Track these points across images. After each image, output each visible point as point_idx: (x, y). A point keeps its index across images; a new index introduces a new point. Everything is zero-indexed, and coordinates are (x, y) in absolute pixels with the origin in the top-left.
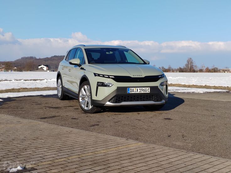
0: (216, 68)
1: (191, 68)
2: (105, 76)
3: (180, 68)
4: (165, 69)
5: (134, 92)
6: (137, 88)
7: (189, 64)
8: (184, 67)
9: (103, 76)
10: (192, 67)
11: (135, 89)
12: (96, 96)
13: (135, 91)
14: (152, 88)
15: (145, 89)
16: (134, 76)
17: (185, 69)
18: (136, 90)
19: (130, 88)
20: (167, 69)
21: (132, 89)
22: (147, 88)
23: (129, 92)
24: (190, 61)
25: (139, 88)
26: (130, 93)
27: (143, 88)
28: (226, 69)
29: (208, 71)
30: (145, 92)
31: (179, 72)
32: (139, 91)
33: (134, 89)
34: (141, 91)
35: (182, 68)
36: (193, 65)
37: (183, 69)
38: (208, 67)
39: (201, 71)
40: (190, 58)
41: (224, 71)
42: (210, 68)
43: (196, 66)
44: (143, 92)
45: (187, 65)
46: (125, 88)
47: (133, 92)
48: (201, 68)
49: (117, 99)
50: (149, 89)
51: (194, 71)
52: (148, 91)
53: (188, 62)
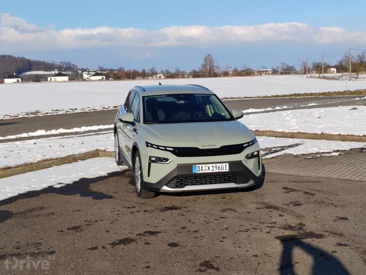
0: (249, 69)
1: (210, 71)
2: (160, 148)
3: (194, 72)
4: (170, 73)
5: (204, 172)
6: (209, 165)
7: (207, 64)
8: (200, 69)
9: (158, 147)
10: (211, 69)
11: (205, 167)
12: (149, 176)
13: (205, 170)
14: (231, 164)
15: (220, 166)
16: (203, 146)
17: (202, 72)
18: (207, 168)
19: (197, 166)
20: (173, 74)
21: (200, 166)
22: (224, 164)
23: (195, 171)
24: (208, 60)
25: (211, 165)
26: (197, 172)
27: (218, 165)
28: (263, 70)
29: (237, 73)
30: (221, 171)
31: (193, 77)
32: (211, 168)
33: (203, 166)
34: (215, 169)
35: (197, 70)
36: (213, 66)
37: (199, 72)
38: (236, 69)
39: (226, 74)
40: (209, 55)
41: (260, 73)
42: (240, 69)
43: (218, 68)
44: (217, 171)
45: (204, 66)
46: (190, 166)
47: (202, 172)
48: (225, 70)
49: (178, 182)
50: (228, 166)
51: (216, 75)
52: (225, 168)
53: (206, 60)
